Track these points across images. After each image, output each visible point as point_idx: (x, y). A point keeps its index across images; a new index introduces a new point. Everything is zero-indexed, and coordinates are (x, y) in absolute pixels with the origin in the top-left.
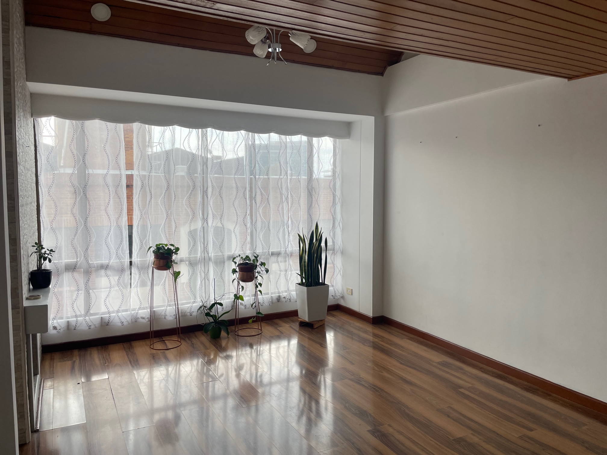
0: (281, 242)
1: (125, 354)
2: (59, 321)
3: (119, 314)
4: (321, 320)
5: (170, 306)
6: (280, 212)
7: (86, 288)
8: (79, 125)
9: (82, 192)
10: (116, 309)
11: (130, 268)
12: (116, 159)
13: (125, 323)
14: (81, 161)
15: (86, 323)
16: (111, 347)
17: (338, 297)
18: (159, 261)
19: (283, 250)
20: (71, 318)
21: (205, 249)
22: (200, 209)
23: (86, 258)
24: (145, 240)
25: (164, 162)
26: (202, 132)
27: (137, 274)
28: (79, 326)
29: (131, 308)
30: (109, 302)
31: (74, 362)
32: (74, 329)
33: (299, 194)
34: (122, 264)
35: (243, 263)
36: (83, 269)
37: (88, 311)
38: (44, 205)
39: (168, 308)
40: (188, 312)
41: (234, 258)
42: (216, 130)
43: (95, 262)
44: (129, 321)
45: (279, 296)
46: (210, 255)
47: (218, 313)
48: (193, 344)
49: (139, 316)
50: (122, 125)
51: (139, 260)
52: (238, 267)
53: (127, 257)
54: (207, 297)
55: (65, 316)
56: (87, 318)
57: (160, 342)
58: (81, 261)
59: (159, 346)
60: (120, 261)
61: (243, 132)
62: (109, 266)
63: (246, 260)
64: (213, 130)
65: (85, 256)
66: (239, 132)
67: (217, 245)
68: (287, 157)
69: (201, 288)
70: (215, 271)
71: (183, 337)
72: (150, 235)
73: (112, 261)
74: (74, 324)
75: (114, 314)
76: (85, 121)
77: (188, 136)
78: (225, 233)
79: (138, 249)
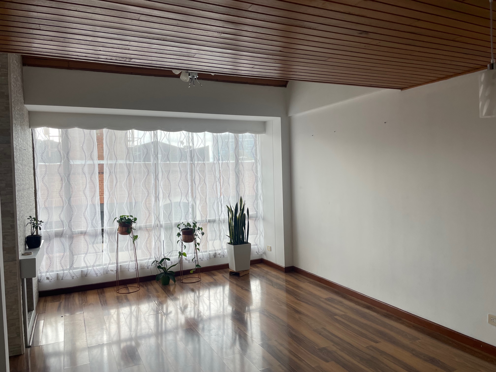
0: (216, 212)
1: (98, 297)
2: (50, 273)
3: (94, 268)
4: (246, 271)
5: (132, 261)
6: (214, 189)
7: (70, 249)
8: (64, 132)
9: (66, 180)
10: (92, 265)
11: (102, 234)
12: (91, 155)
13: (99, 275)
14: (66, 157)
15: (71, 274)
16: (89, 292)
17: (261, 253)
18: (122, 228)
19: (217, 218)
20: (60, 271)
21: (158, 218)
22: (153, 189)
23: (69, 227)
24: (113, 213)
25: (126, 156)
26: (154, 133)
27: (107, 238)
28: (65, 277)
29: (103, 263)
30: (87, 259)
31: (61, 302)
32: (62, 279)
33: (229, 175)
34: (96, 231)
35: (185, 228)
36: (68, 236)
37: (72, 266)
38: (39, 189)
39: (131, 263)
40: (146, 266)
41: (179, 225)
42: (164, 132)
43: (77, 230)
44: (102, 273)
45: (215, 253)
46: (161, 223)
47: (167, 266)
48: (148, 289)
49: (109, 269)
50: (95, 131)
51: (108, 228)
52: (182, 231)
53: (99, 226)
54: (160, 255)
55: (55, 269)
56: (71, 271)
57: (124, 288)
58: (66, 229)
59: (123, 291)
60: (95, 229)
61: (185, 132)
62: (87, 233)
63: (188, 226)
64: (162, 131)
65: (69, 226)
66: (181, 132)
67: (167, 216)
68: (219, 149)
69: (155, 248)
70: (165, 235)
71: (142, 285)
72: (117, 209)
73: (88, 229)
74: (62, 275)
75: (91, 268)
76: (68, 129)
77: (143, 137)
78: (172, 207)
79: (108, 220)
